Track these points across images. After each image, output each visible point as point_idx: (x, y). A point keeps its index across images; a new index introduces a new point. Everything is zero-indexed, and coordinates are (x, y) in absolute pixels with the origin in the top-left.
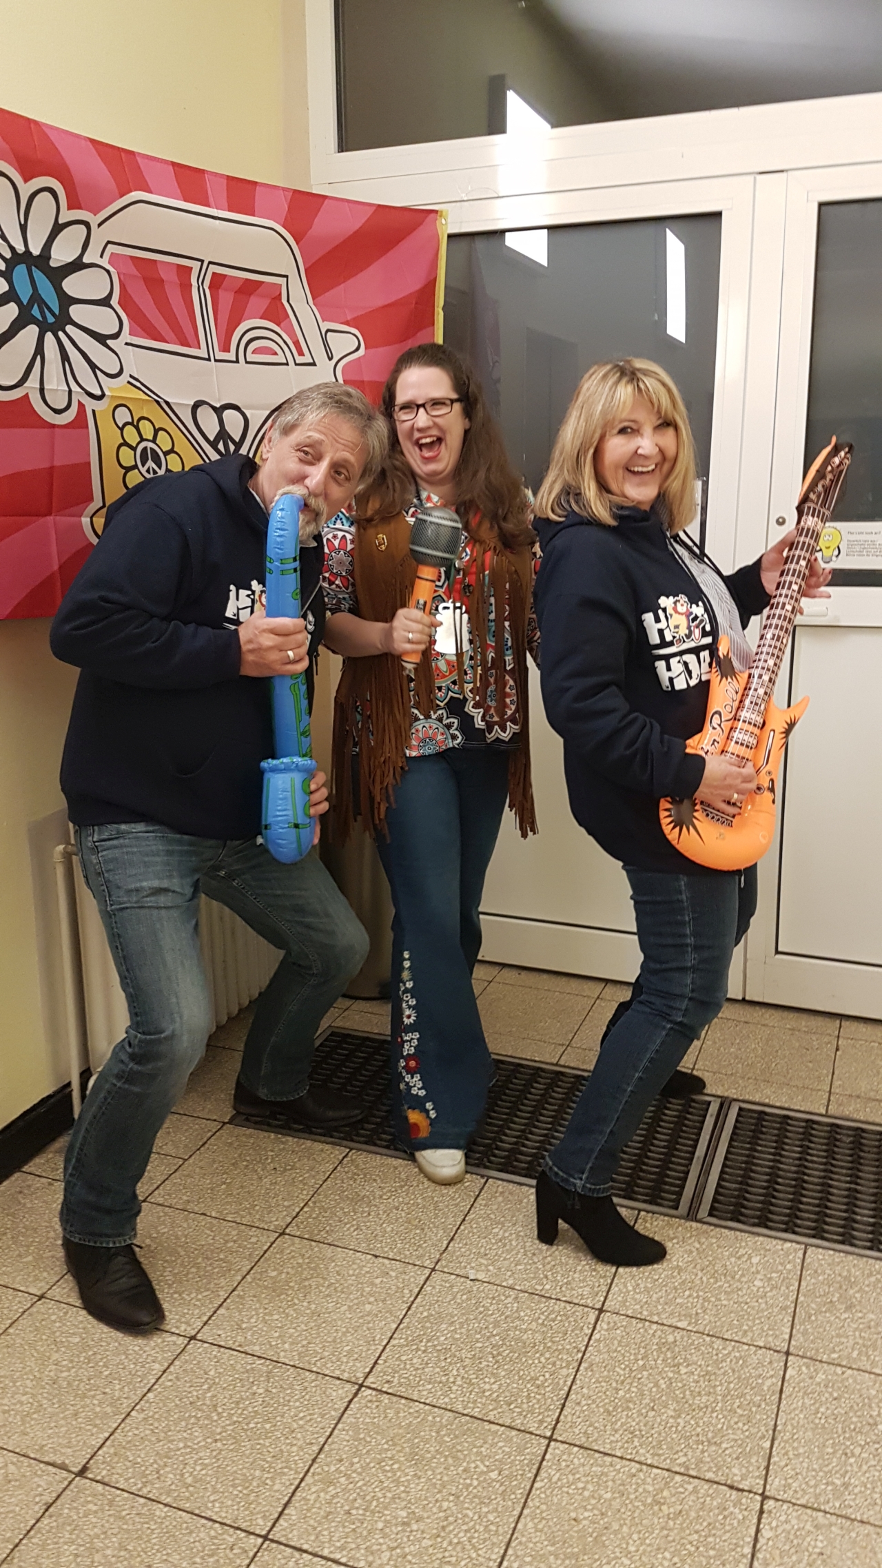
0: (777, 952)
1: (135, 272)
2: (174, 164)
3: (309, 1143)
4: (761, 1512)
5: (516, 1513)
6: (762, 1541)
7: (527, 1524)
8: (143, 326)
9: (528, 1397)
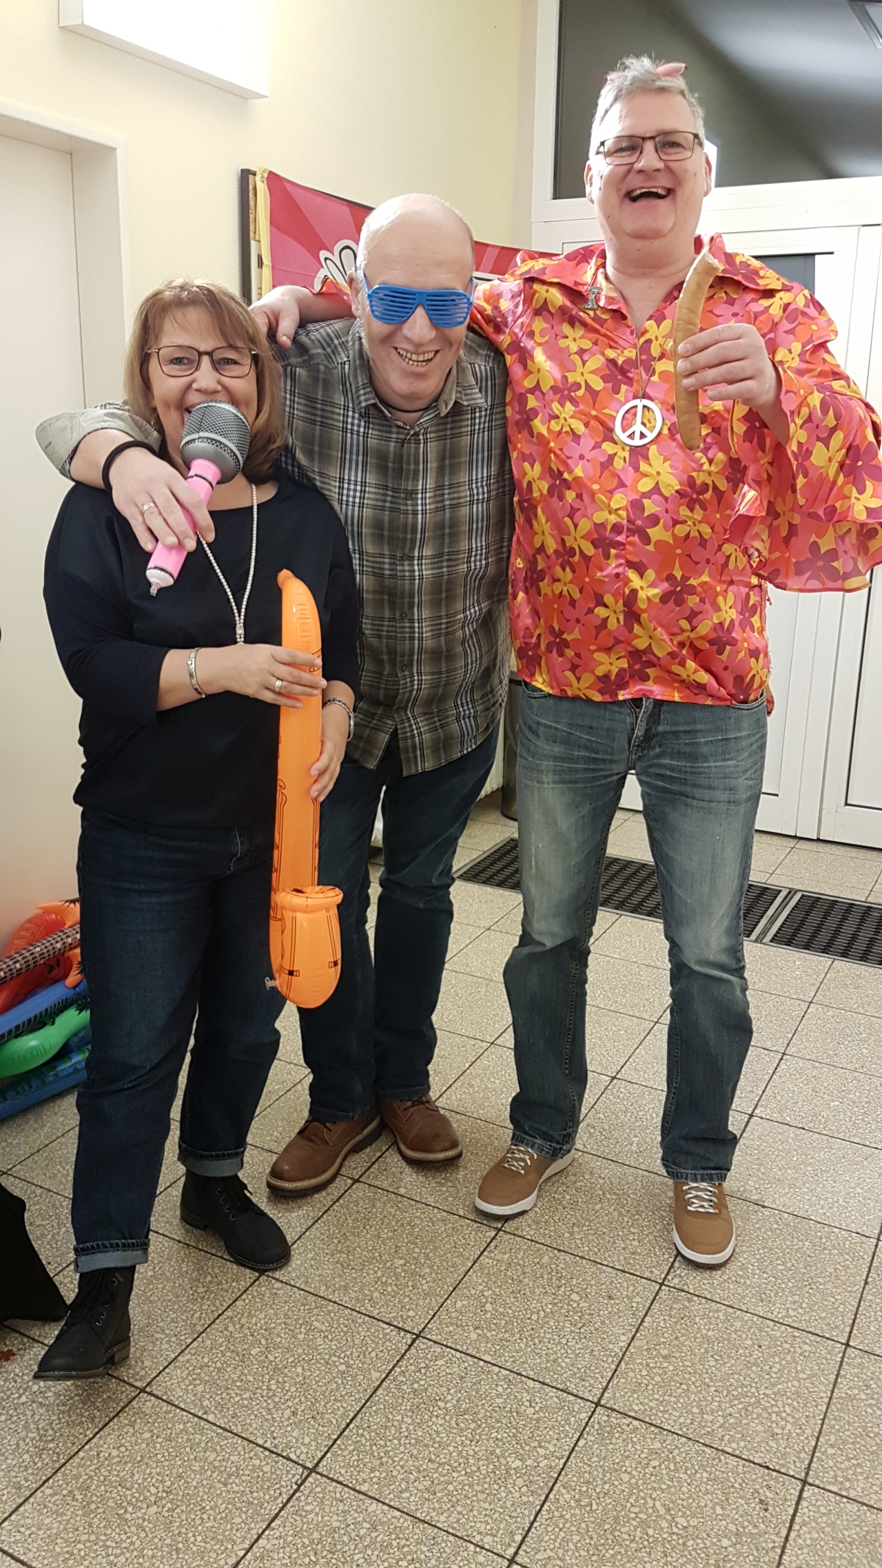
0: (847, 804)
3: (501, 891)
4: (782, 1059)
5: (636, 1046)
6: (779, 1069)
7: (641, 1051)
9: (644, 1006)
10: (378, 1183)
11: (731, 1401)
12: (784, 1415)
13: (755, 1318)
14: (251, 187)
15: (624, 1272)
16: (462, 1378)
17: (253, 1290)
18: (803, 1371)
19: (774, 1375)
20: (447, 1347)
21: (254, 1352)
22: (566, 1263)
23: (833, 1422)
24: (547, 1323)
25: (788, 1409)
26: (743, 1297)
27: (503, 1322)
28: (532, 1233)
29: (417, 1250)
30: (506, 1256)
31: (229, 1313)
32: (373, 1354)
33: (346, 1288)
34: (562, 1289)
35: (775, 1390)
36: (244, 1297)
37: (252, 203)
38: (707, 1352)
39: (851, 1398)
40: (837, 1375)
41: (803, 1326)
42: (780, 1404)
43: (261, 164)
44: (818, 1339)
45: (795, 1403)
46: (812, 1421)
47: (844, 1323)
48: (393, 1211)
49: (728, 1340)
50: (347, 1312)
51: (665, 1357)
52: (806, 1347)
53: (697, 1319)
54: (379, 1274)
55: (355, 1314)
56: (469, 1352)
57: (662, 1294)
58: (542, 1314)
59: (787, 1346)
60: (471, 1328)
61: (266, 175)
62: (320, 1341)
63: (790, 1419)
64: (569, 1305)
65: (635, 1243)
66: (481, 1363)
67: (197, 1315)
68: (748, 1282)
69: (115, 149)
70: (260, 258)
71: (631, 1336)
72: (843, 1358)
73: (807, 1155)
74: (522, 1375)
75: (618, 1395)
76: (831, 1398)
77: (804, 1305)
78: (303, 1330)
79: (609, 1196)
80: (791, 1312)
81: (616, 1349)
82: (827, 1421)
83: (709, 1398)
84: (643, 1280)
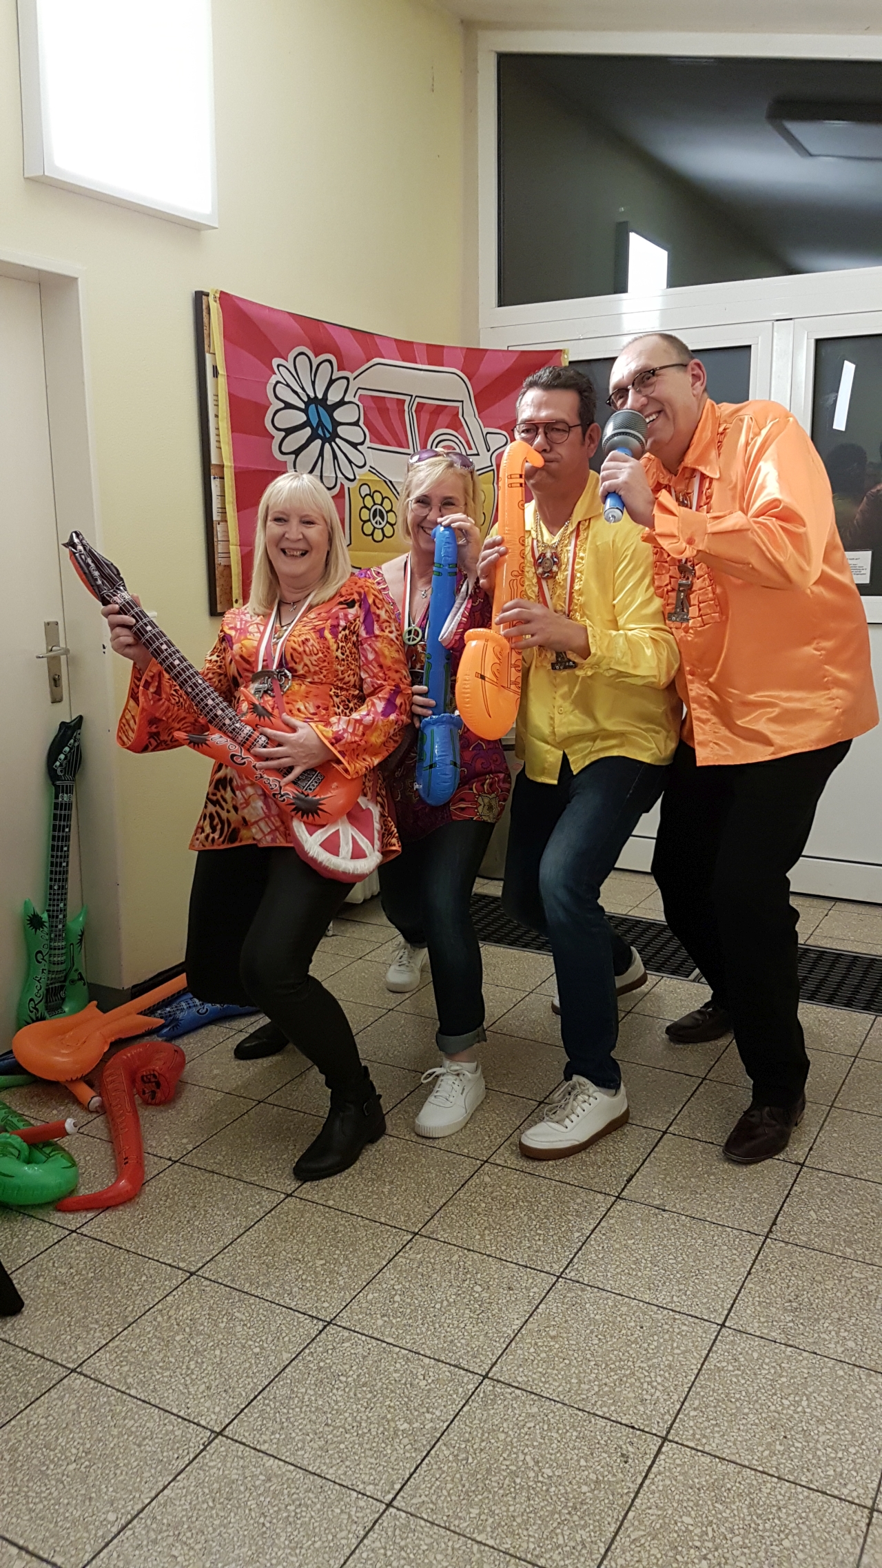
1: (373, 405)
2: (396, 340)
8: (378, 437)
10: (309, 1197)
11: (607, 1372)
12: (655, 1384)
13: (641, 1304)
14: (204, 307)
15: (526, 1267)
16: (364, 1357)
17: (184, 1288)
18: (678, 1347)
19: (651, 1351)
20: (354, 1331)
21: (178, 1338)
22: (473, 1260)
23: (699, 1389)
24: (449, 1310)
25: (659, 1379)
26: (633, 1287)
27: (409, 1311)
28: (446, 1236)
29: (338, 1252)
30: (419, 1256)
31: (160, 1306)
32: (286, 1339)
33: (268, 1284)
34: (467, 1282)
35: (650, 1363)
36: (174, 1293)
37: (205, 320)
38: (592, 1332)
39: (719, 1370)
40: (709, 1351)
41: (685, 1310)
42: (652, 1375)
43: (212, 287)
44: (697, 1321)
45: (667, 1375)
46: (680, 1389)
47: (722, 1307)
48: (319, 1220)
49: (614, 1323)
50: (267, 1304)
51: (553, 1338)
52: (684, 1328)
53: (588, 1306)
54: (301, 1272)
55: (274, 1305)
56: (375, 1335)
57: (558, 1285)
58: (445, 1303)
59: (666, 1327)
60: (379, 1316)
61: (218, 295)
62: (239, 1328)
63: (660, 1387)
64: (471, 1295)
65: (540, 1243)
66: (384, 1345)
67: (130, 1309)
68: (640, 1274)
69: (77, 279)
70: (215, 369)
71: (524, 1320)
72: (717, 1337)
73: (711, 1166)
74: (419, 1354)
75: (505, 1369)
76: (700, 1370)
77: (688, 1293)
78: (225, 1320)
79: (521, 1203)
80: (675, 1298)
81: (509, 1331)
82: (693, 1389)
83: (589, 1371)
84: (542, 1274)
